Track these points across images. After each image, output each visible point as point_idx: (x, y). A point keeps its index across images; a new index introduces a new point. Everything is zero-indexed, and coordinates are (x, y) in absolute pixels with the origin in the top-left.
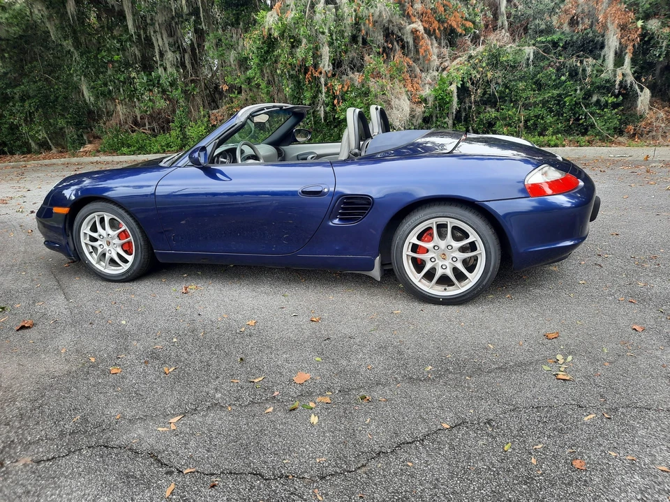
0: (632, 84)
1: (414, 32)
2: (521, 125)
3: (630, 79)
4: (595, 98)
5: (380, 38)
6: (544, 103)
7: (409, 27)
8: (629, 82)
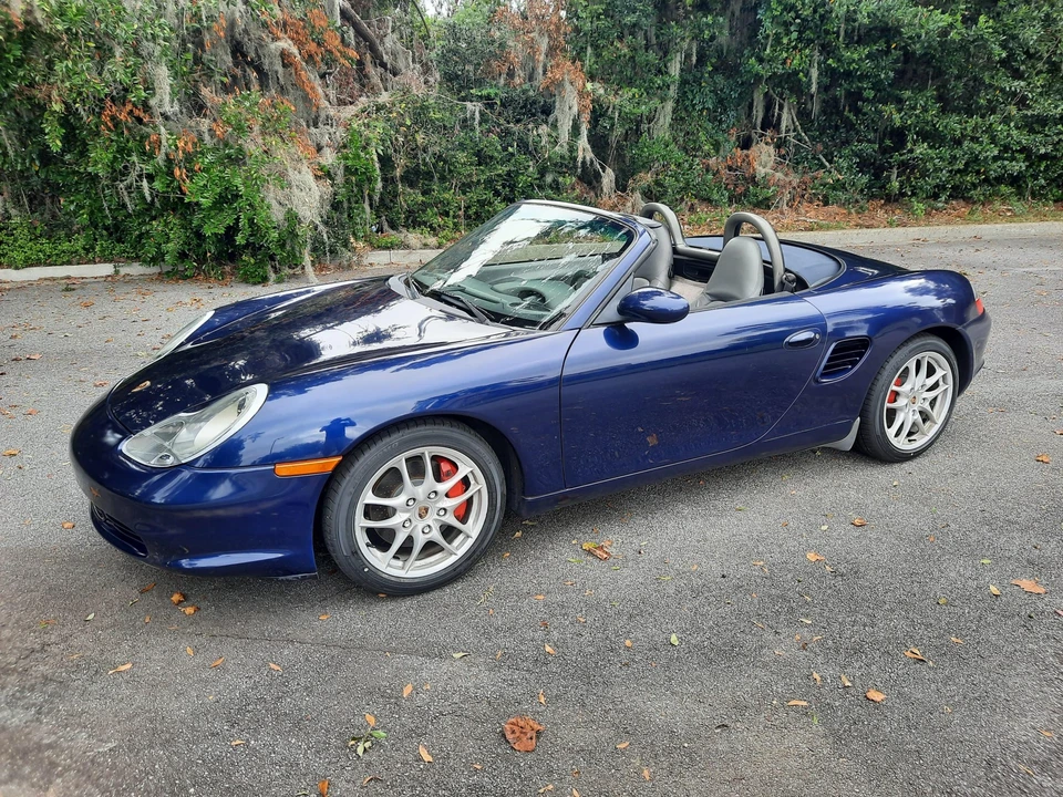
0: (592, 162)
1: (284, 55)
2: (461, 213)
3: (590, 155)
4: (549, 178)
5: (229, 59)
6: (489, 183)
7: (275, 47)
8: (588, 158)
